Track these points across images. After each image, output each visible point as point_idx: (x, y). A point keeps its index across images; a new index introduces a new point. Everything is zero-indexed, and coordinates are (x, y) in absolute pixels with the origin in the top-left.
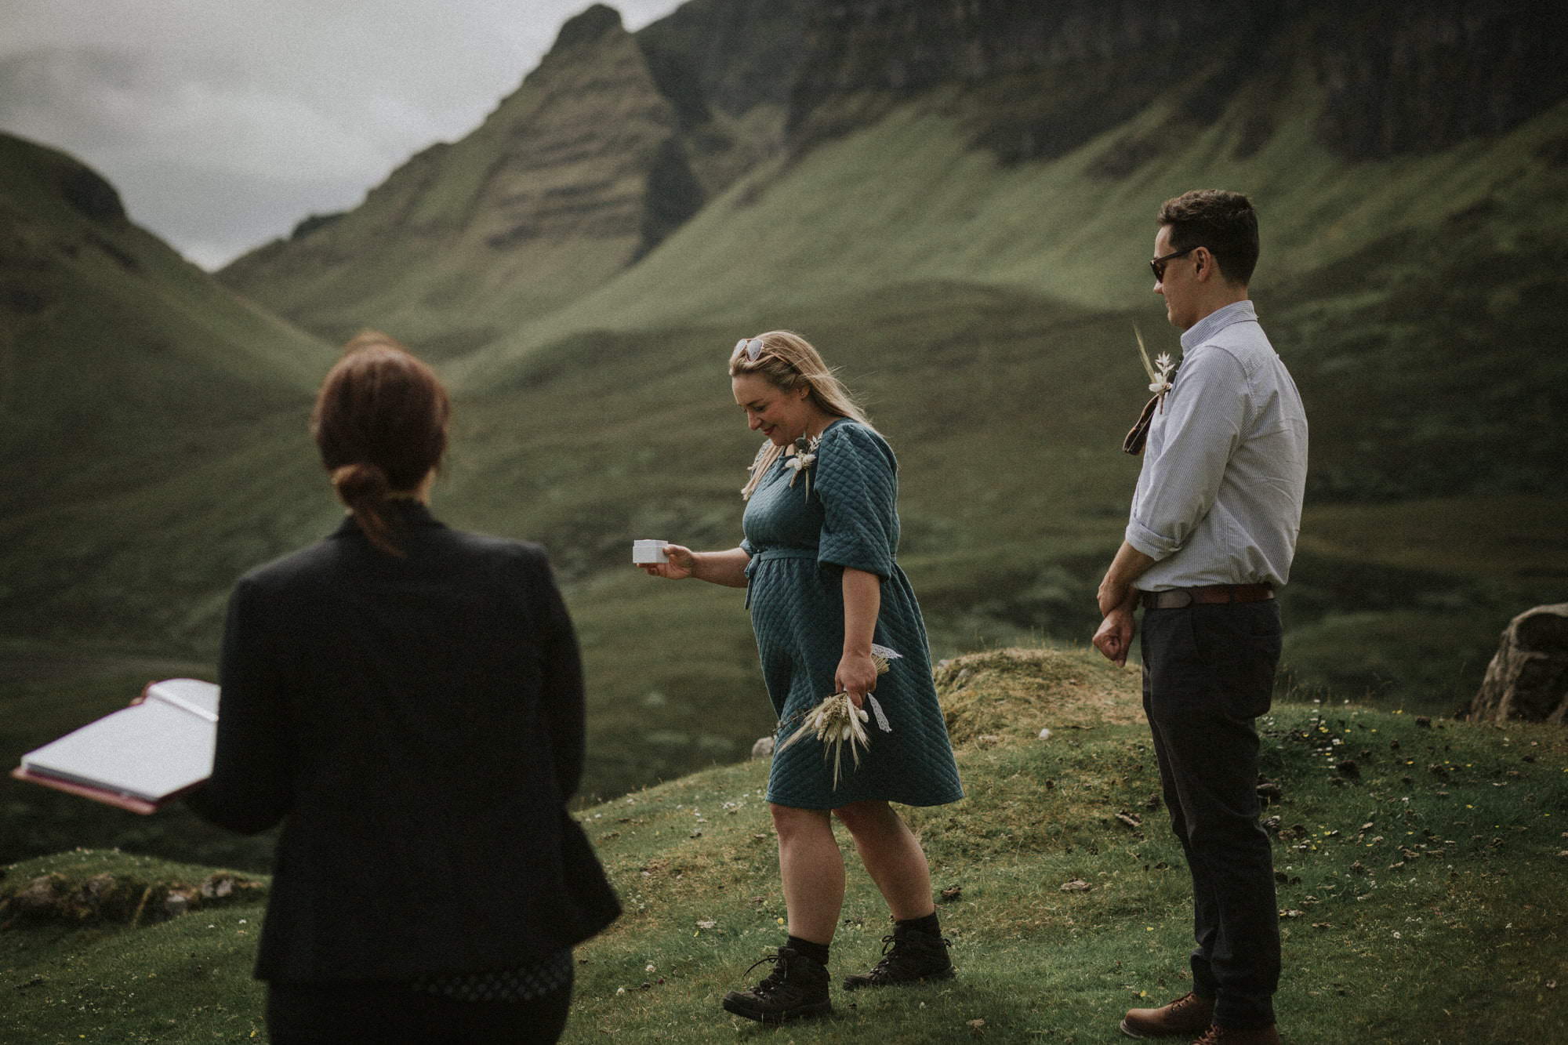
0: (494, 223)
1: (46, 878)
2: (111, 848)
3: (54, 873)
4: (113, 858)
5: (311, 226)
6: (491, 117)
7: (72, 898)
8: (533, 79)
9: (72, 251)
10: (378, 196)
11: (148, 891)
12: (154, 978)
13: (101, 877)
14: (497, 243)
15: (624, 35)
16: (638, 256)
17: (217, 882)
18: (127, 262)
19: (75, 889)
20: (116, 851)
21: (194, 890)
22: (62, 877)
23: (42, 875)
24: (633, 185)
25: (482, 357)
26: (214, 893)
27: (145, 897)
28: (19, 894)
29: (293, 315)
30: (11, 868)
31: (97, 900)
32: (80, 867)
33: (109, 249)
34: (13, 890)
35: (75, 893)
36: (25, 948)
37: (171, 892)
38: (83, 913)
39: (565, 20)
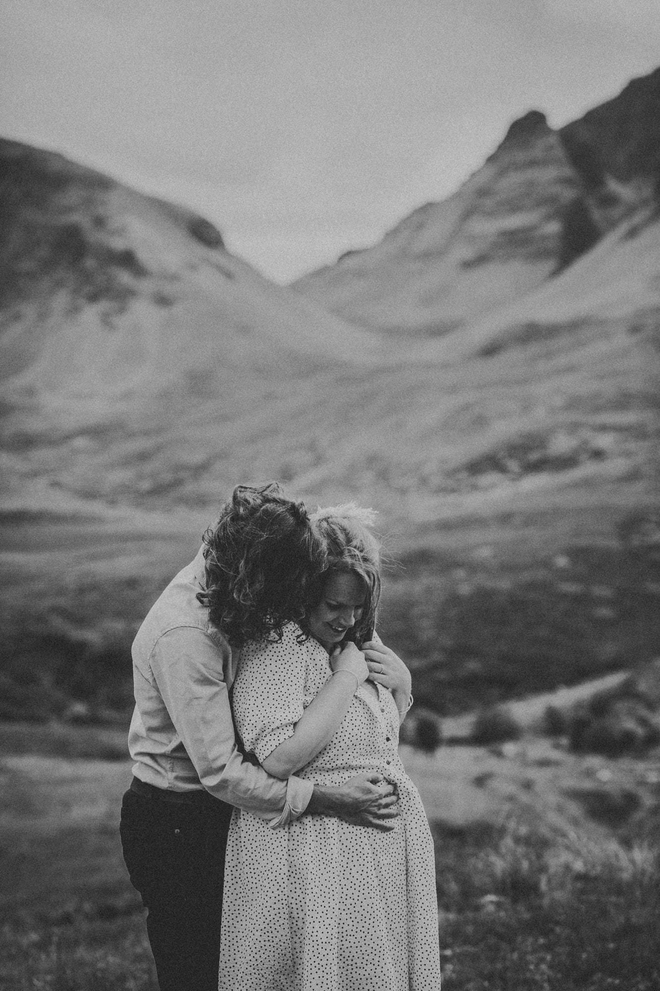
0: (465, 252)
5: (349, 254)
6: (464, 185)
8: (491, 159)
9: (194, 268)
10: (390, 235)
14: (468, 265)
15: (549, 131)
16: (556, 272)
18: (229, 275)
24: (553, 228)
29: (335, 311)
33: (219, 268)
39: (512, 121)
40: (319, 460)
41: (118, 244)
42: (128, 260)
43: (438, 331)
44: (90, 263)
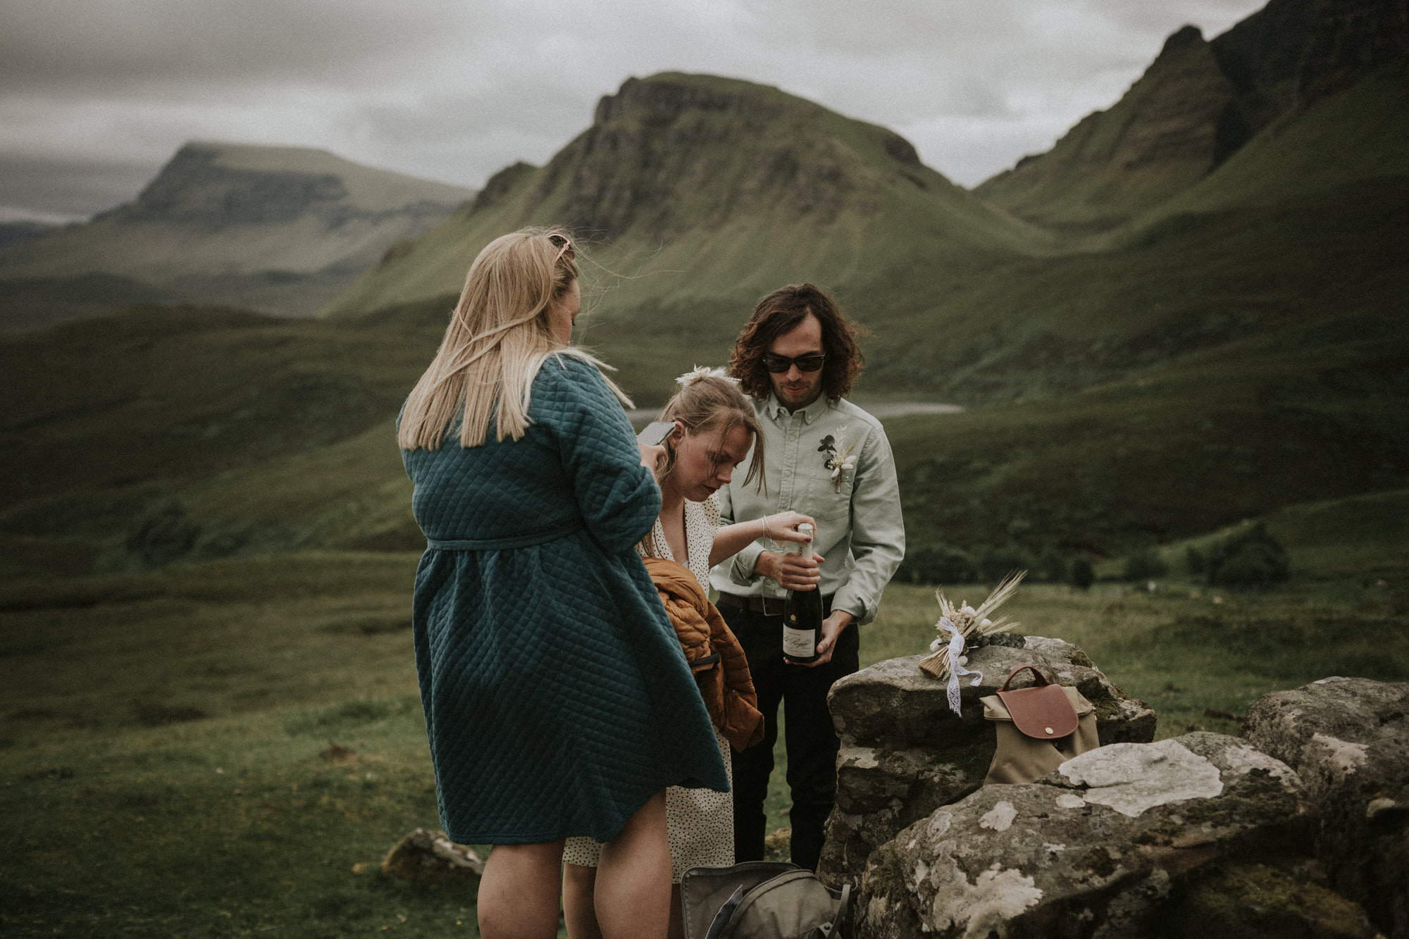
0: (1128, 155)
5: (1026, 161)
6: (1126, 95)
8: (1150, 72)
9: (892, 182)
10: (1061, 143)
14: (1129, 166)
15: (1203, 43)
16: (1211, 170)
18: (921, 185)
24: (1208, 129)
25: (1119, 232)
29: (1015, 211)
33: (912, 178)
39: (1167, 37)
40: (1000, 343)
41: (828, 163)
42: (835, 176)
43: (1103, 225)
44: (802, 179)
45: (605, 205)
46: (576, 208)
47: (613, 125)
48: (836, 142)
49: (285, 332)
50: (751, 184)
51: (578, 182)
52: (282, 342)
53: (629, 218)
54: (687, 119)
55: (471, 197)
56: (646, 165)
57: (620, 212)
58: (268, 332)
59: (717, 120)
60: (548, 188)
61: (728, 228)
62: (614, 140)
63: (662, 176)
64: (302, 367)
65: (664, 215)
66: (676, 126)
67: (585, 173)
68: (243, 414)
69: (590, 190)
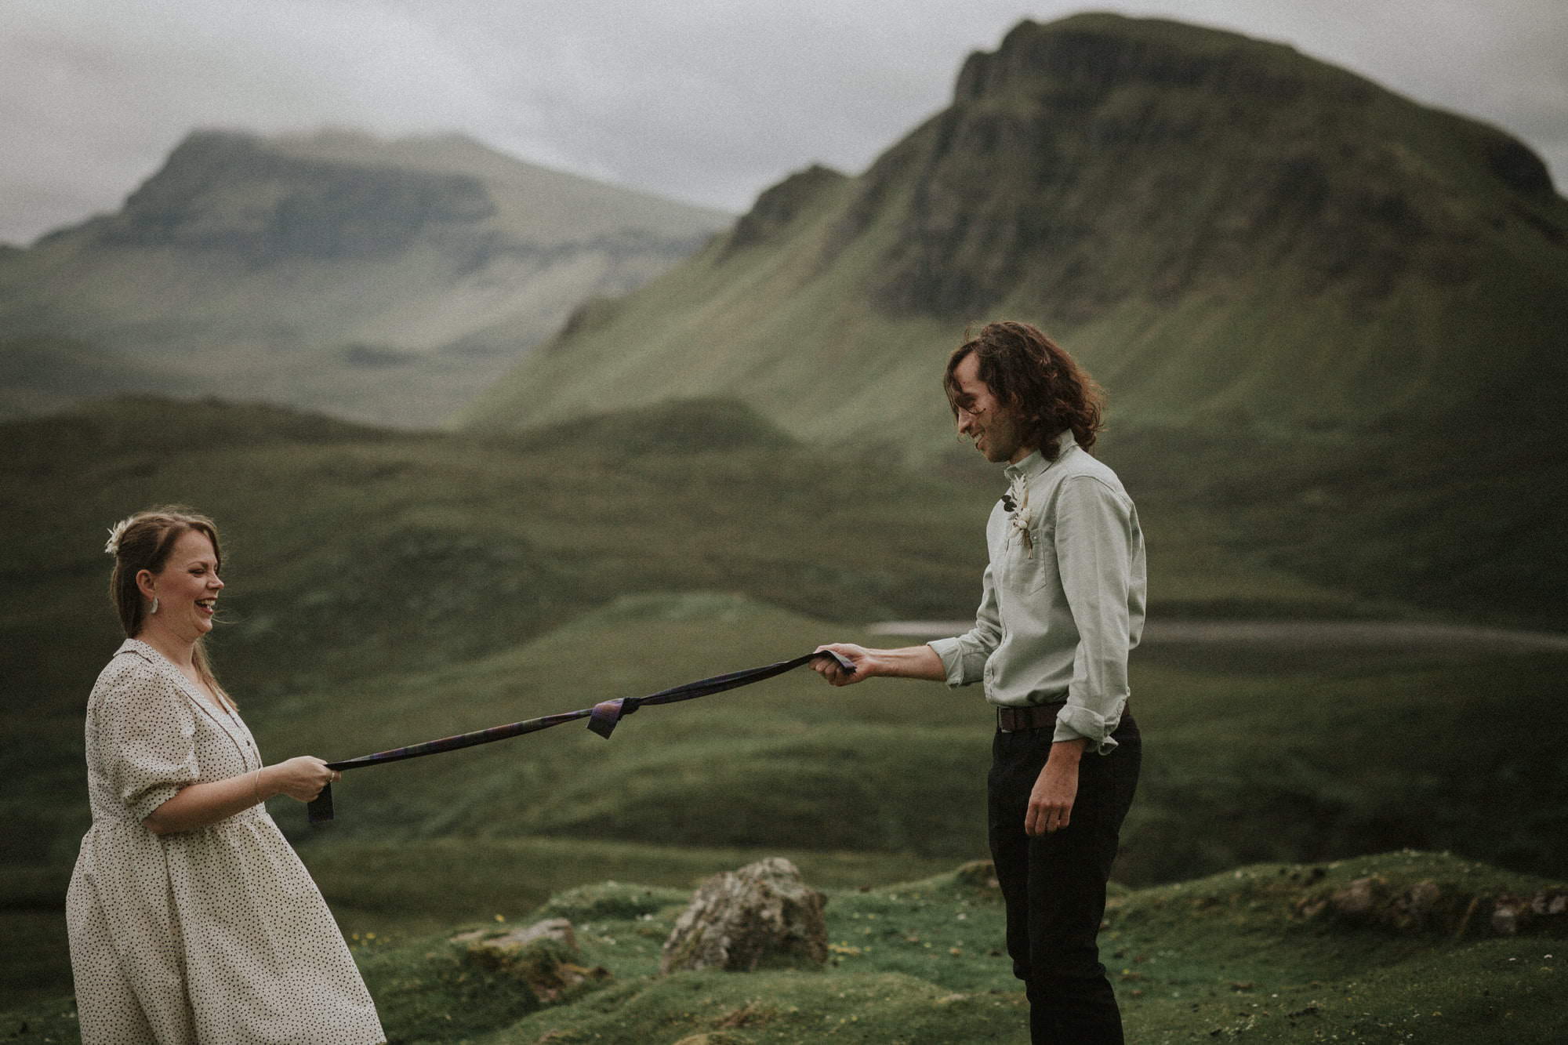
1: (1366, 880)
2: (1441, 851)
3: (1375, 876)
4: (1440, 862)
7: (1392, 904)
9: (1500, 224)
11: (1474, 902)
12: (1438, 1017)
13: (1424, 883)
17: (1550, 898)
19: (1395, 894)
20: (1446, 854)
21: (1524, 905)
22: (1383, 880)
23: (1364, 876)
26: (1546, 909)
27: (1470, 909)
28: (1339, 895)
30: (1334, 866)
31: (1419, 908)
32: (1404, 870)
33: (1535, 221)
34: (1331, 891)
35: (1398, 899)
36: (1339, 956)
37: (1498, 906)
38: (1404, 922)
42: (1394, 211)
44: (1331, 214)
45: (967, 252)
46: (915, 250)
47: (989, 105)
48: (1401, 151)
49: (389, 454)
50: (1236, 221)
51: (921, 204)
52: (385, 472)
53: (1012, 273)
54: (1123, 101)
55: (725, 225)
56: (1044, 178)
57: (996, 262)
58: (365, 454)
59: (1178, 105)
60: (863, 216)
61: (1192, 301)
62: (989, 133)
63: (1074, 200)
64: (424, 518)
65: (1075, 271)
66: (1103, 112)
67: (935, 188)
68: (314, 598)
69: (941, 220)
